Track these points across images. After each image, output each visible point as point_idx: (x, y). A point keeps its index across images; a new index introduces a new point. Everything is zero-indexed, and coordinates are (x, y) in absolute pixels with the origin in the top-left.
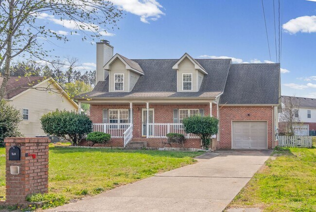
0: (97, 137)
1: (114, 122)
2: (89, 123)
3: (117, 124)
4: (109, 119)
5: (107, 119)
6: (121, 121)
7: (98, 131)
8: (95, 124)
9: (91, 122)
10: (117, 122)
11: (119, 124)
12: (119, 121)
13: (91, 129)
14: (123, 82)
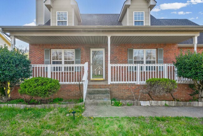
0: (39, 88)
1: (57, 63)
2: (27, 64)
3: (60, 65)
4: (52, 61)
5: (49, 60)
6: (66, 63)
7: (41, 75)
8: (34, 66)
9: (29, 62)
10: (61, 63)
11: (63, 65)
12: (63, 62)
13: (29, 72)
14: (67, 21)
